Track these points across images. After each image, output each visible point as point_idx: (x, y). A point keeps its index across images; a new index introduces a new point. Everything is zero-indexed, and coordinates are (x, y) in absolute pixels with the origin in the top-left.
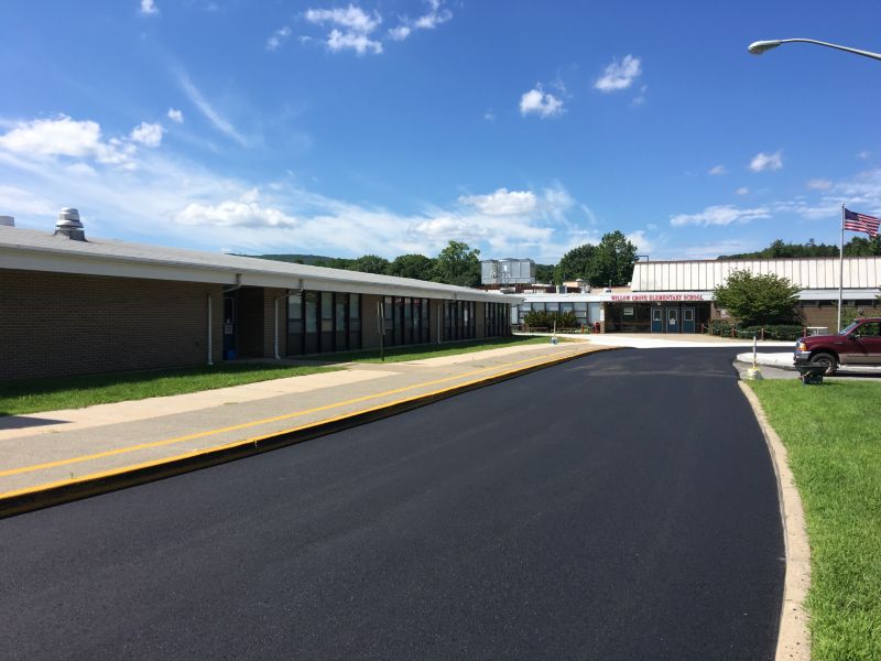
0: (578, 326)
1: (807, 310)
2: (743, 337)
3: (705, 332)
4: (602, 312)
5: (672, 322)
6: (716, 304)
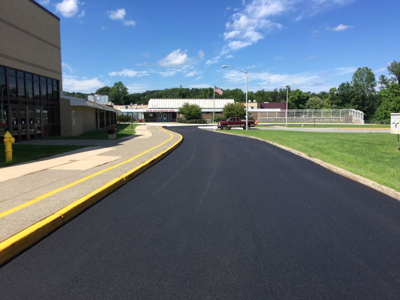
0: (135, 120)
1: (203, 115)
2: (189, 123)
3: (175, 121)
4: (143, 115)
5: (165, 119)
6: (179, 113)
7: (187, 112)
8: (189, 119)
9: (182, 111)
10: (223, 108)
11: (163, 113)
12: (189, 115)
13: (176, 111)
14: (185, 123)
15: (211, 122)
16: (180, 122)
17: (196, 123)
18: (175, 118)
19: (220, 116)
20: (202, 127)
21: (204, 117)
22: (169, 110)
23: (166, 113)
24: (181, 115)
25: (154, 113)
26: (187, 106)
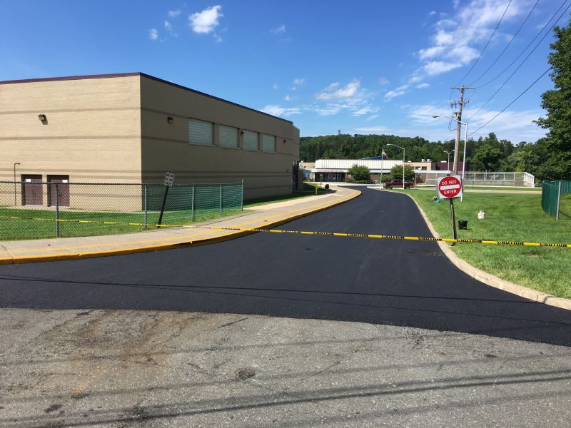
3: (344, 181)
4: (314, 175)
5: (334, 178)
6: (348, 173)
7: (356, 173)
8: (358, 179)
9: (351, 172)
10: (392, 169)
11: (332, 173)
12: (358, 176)
13: (345, 171)
15: (379, 182)
16: (349, 182)
17: (364, 183)
18: (344, 178)
19: (388, 177)
20: (370, 186)
21: (372, 177)
22: (338, 171)
23: (335, 173)
24: (350, 176)
25: (324, 173)
26: (355, 167)
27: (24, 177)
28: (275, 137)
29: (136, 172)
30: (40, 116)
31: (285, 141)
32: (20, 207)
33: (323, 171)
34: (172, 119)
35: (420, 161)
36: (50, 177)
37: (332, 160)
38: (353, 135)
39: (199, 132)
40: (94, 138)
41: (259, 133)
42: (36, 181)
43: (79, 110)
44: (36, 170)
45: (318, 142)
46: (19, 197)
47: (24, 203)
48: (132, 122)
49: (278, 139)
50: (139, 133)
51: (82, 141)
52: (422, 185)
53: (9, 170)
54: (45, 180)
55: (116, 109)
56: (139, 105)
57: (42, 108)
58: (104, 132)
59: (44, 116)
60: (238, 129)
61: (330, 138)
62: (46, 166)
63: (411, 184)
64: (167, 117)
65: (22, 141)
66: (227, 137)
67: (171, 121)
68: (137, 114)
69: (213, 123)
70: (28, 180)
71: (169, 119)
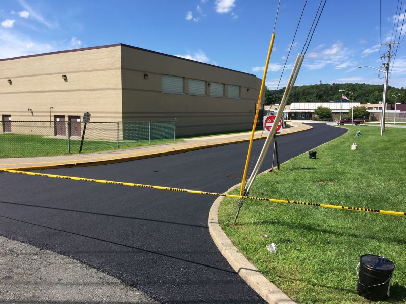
3: (311, 119)
4: (287, 115)
5: (303, 117)
6: (314, 113)
7: (320, 113)
8: (321, 118)
9: (316, 112)
11: (302, 113)
12: (321, 115)
13: (312, 112)
14: (318, 120)
16: (315, 120)
17: (326, 121)
18: (311, 117)
19: (347, 116)
21: (334, 116)
22: (306, 111)
23: (304, 113)
24: (316, 115)
25: (295, 113)
26: (320, 109)
27: (56, 117)
28: (240, 87)
29: (119, 113)
30: (63, 76)
31: (248, 90)
32: (54, 137)
33: (295, 111)
34: (147, 75)
35: (378, 103)
36: (70, 117)
37: (307, 104)
38: (332, 84)
39: (172, 85)
40: (94, 90)
41: (224, 84)
42: (63, 119)
43: (85, 71)
44: (62, 112)
45: (302, 90)
46: (53, 130)
47: (56, 134)
48: (115, 78)
49: (242, 89)
50: (120, 86)
51: (87, 92)
52: (375, 122)
53: (47, 112)
54: (67, 119)
55: (107, 70)
56: (120, 66)
57: (64, 71)
58: (100, 86)
59: (65, 76)
60: (206, 81)
61: (312, 87)
62: (68, 110)
63: (361, 121)
64: (143, 74)
65: (53, 93)
66: (196, 88)
67: (146, 77)
68: (119, 72)
69: (184, 78)
70: (58, 120)
71: (145, 75)
